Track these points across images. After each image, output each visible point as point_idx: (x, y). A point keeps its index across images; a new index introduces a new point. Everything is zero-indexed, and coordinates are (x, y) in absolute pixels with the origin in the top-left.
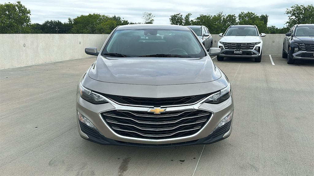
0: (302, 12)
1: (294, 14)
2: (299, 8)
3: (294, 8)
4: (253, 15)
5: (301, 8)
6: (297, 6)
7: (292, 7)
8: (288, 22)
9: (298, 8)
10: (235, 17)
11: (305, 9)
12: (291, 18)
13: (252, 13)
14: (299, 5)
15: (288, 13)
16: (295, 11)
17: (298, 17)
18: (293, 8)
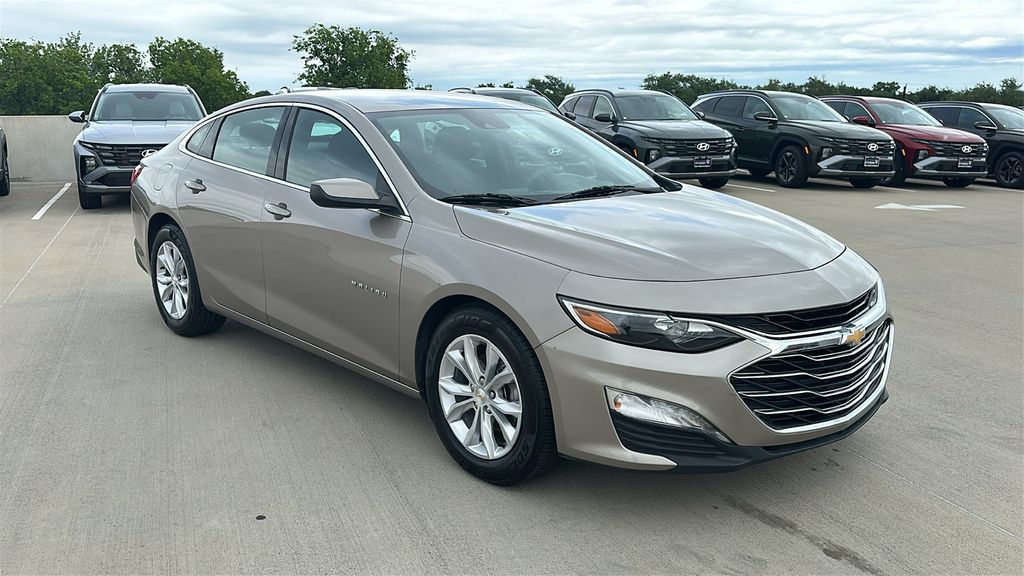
0: (338, 49)
1: (316, 53)
2: (329, 34)
3: (313, 35)
4: (198, 48)
5: (333, 36)
6: (320, 28)
7: (307, 33)
8: (303, 76)
9: (324, 35)
10: (135, 52)
11: (344, 39)
12: (309, 63)
13: (193, 44)
14: (327, 26)
15: (299, 48)
16: (317, 42)
17: (328, 61)
18: (310, 36)
